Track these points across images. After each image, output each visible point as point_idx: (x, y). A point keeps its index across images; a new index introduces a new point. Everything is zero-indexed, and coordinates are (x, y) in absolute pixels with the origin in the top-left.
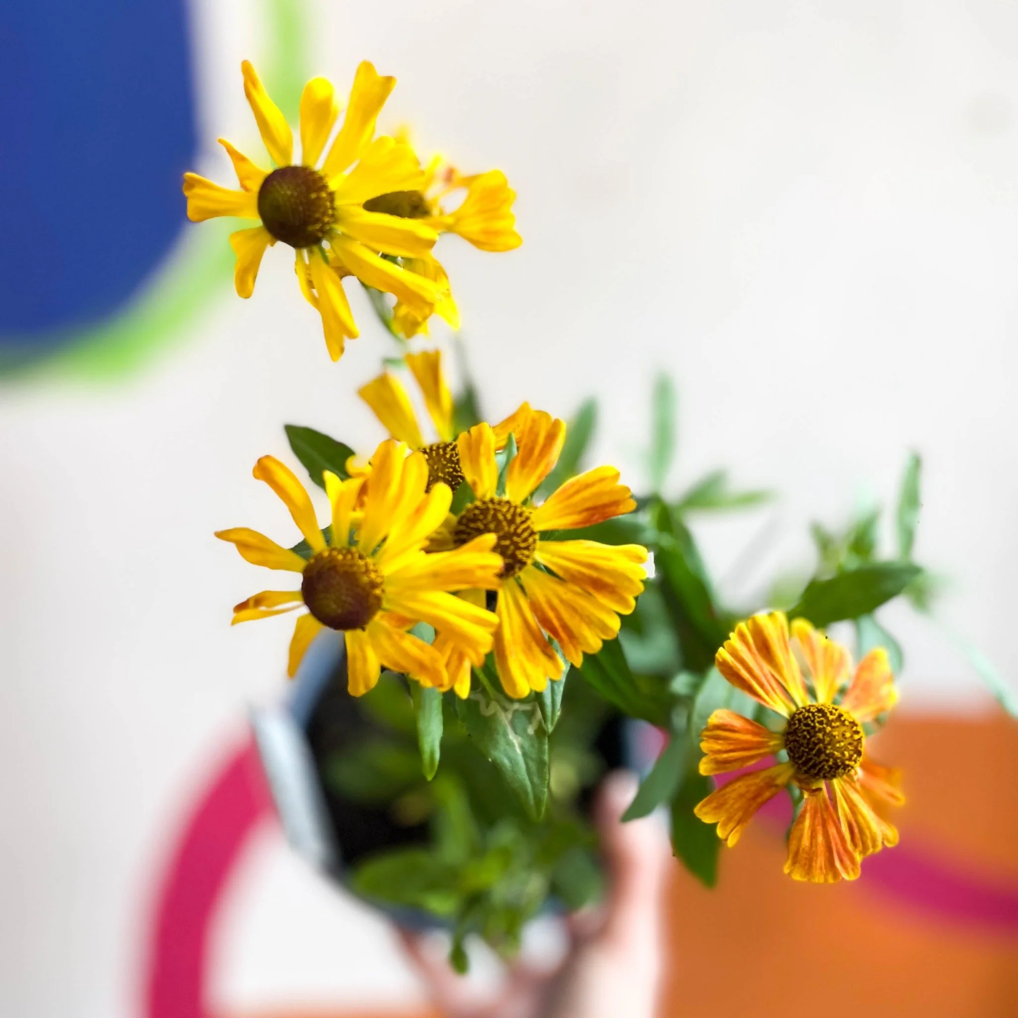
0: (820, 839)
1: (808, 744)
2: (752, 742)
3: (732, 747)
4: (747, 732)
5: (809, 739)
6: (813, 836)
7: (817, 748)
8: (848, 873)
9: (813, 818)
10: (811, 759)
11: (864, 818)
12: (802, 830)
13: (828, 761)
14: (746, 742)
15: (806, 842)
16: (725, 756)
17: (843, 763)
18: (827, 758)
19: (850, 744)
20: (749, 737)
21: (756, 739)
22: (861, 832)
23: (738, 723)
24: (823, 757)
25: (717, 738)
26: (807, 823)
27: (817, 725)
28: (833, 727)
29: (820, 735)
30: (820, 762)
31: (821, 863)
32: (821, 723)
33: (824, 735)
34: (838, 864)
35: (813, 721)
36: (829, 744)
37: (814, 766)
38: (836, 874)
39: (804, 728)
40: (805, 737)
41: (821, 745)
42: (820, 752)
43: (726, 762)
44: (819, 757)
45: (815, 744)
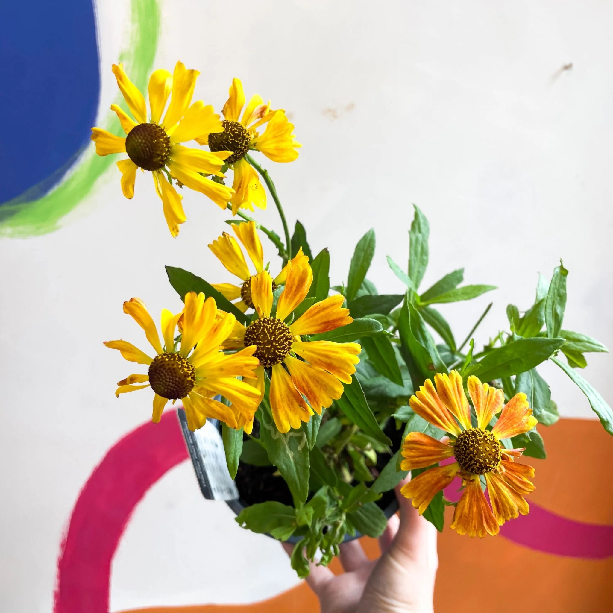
0: (475, 509)
1: (465, 454)
2: (434, 451)
3: (421, 454)
4: (431, 445)
5: (466, 451)
6: (470, 508)
7: (469, 456)
8: (491, 530)
9: (471, 497)
10: (467, 463)
11: (505, 497)
12: (464, 504)
13: (476, 464)
14: (431, 451)
15: (466, 511)
16: (417, 459)
17: (486, 466)
18: (475, 463)
19: (490, 454)
20: (432, 448)
21: (436, 449)
22: (503, 505)
23: (424, 440)
24: (473, 462)
25: (411, 449)
26: (467, 500)
27: (470, 442)
28: (479, 444)
29: (471, 449)
30: (472, 465)
31: (475, 524)
32: (472, 441)
33: (473, 449)
34: (485, 525)
35: (468, 440)
36: (476, 454)
37: (469, 467)
38: (484, 531)
39: (463, 444)
40: (463, 449)
41: (472, 455)
42: (471, 459)
43: (418, 462)
44: (471, 462)
45: (469, 454)
